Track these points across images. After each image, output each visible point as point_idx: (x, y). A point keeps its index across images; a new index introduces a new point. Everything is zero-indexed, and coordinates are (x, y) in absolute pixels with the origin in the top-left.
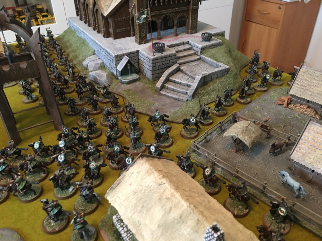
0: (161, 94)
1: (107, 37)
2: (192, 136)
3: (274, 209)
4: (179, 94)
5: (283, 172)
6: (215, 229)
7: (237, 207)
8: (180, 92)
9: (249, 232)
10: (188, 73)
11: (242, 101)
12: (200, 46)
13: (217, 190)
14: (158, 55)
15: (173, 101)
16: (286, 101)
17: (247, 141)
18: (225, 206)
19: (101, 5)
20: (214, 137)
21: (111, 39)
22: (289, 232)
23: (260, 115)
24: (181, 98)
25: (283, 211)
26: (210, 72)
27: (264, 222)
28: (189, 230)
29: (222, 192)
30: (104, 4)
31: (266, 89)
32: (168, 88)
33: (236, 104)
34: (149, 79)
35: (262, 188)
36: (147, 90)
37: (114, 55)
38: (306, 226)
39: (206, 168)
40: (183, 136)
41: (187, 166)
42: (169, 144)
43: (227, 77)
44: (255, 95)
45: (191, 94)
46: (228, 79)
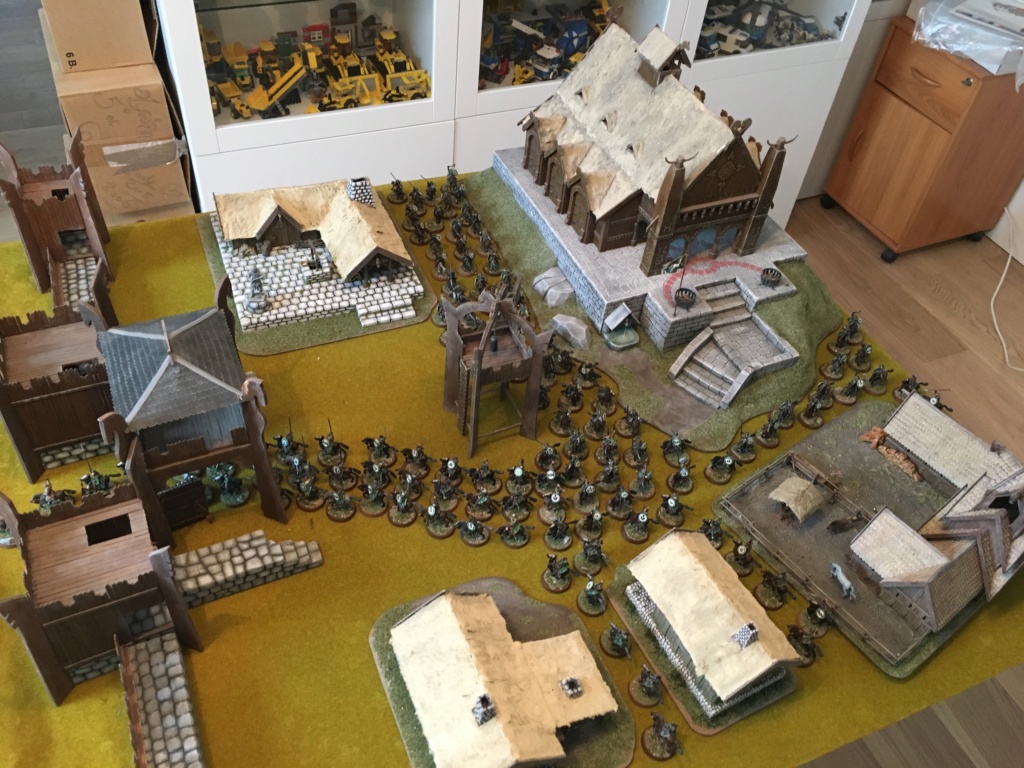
0: (675, 385)
1: (587, 243)
2: (722, 480)
3: (812, 610)
4: (706, 391)
5: (835, 565)
6: (751, 627)
7: (770, 597)
8: (708, 388)
9: (779, 631)
10: (727, 352)
11: (808, 422)
12: (756, 298)
13: (748, 571)
14: (683, 314)
15: (696, 403)
16: (876, 440)
17: (799, 511)
18: (754, 594)
19: (591, 192)
20: (753, 488)
21: (592, 248)
22: (823, 636)
23: (829, 456)
24: (710, 401)
25: (821, 614)
26: (766, 364)
27: (797, 621)
28: (723, 621)
29: (754, 574)
30: (596, 190)
31: (853, 399)
32: (688, 376)
33: (798, 425)
34: (655, 346)
35: (804, 579)
36: (652, 372)
37: (606, 302)
38: (845, 633)
39: (741, 544)
40: (708, 478)
41: (714, 535)
42: (689, 489)
43: (792, 370)
44: (832, 411)
45: (728, 401)
46: (792, 374)
